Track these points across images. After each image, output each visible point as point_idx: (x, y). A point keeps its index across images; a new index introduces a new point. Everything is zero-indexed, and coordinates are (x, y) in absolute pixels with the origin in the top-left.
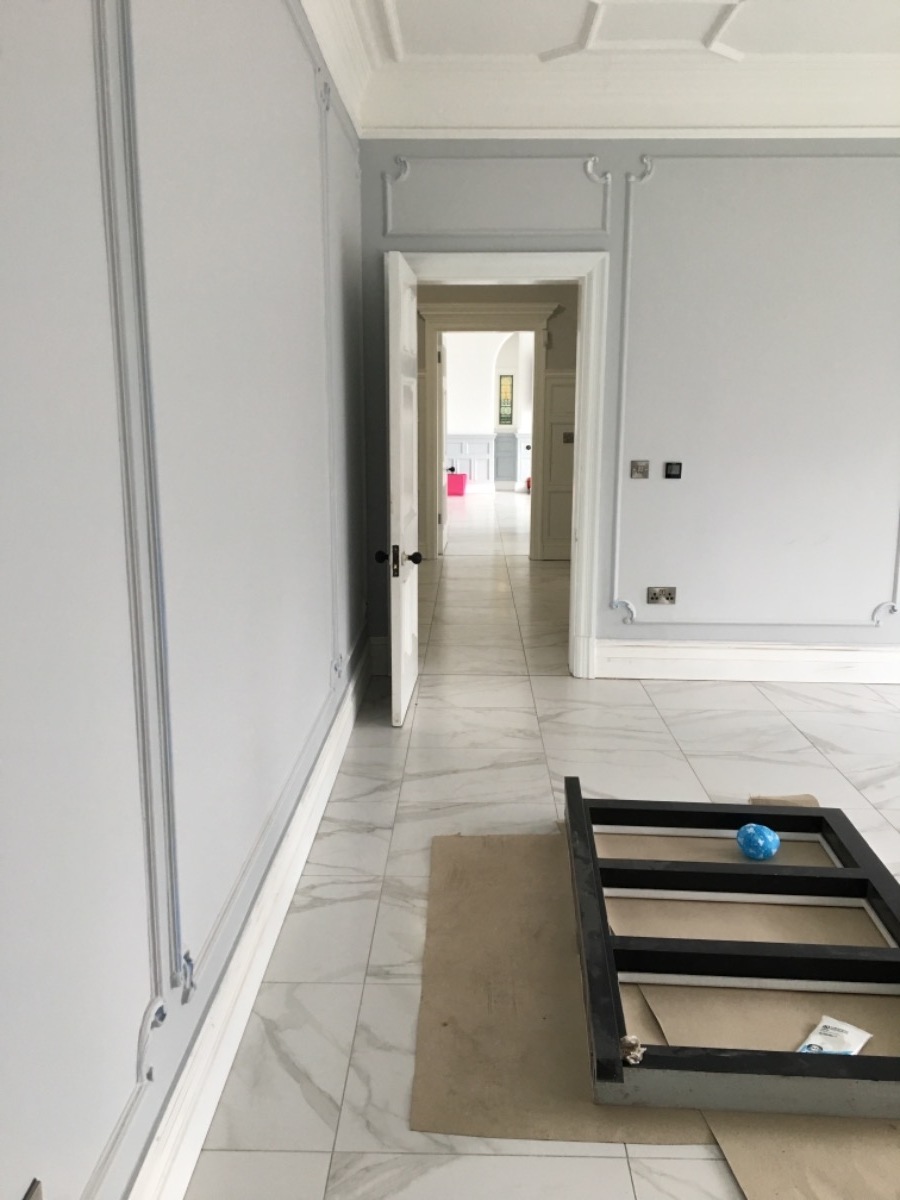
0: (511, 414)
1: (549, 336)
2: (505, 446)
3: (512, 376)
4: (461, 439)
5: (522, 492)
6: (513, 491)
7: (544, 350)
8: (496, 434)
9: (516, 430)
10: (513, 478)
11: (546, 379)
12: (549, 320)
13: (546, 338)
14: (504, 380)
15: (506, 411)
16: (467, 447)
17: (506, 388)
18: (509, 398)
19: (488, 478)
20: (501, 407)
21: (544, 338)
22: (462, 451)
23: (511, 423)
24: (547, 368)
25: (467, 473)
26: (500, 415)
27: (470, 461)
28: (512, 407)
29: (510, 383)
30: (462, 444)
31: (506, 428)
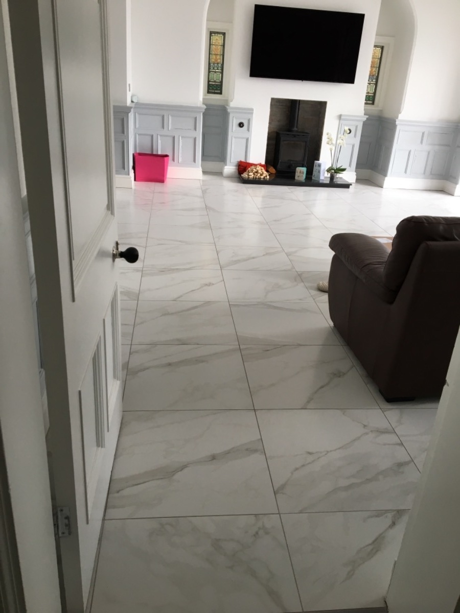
0: (221, 82)
3: (224, 34)
4: (161, 111)
5: (230, 177)
6: (221, 175)
8: (204, 106)
9: (227, 101)
10: (221, 158)
14: (214, 37)
15: (216, 77)
16: (170, 121)
17: (217, 49)
18: (220, 61)
19: (194, 161)
20: (209, 72)
22: (163, 126)
23: (221, 93)
25: (169, 153)
26: (209, 81)
27: (174, 138)
28: (222, 73)
29: (221, 42)
30: (163, 117)
31: (215, 98)
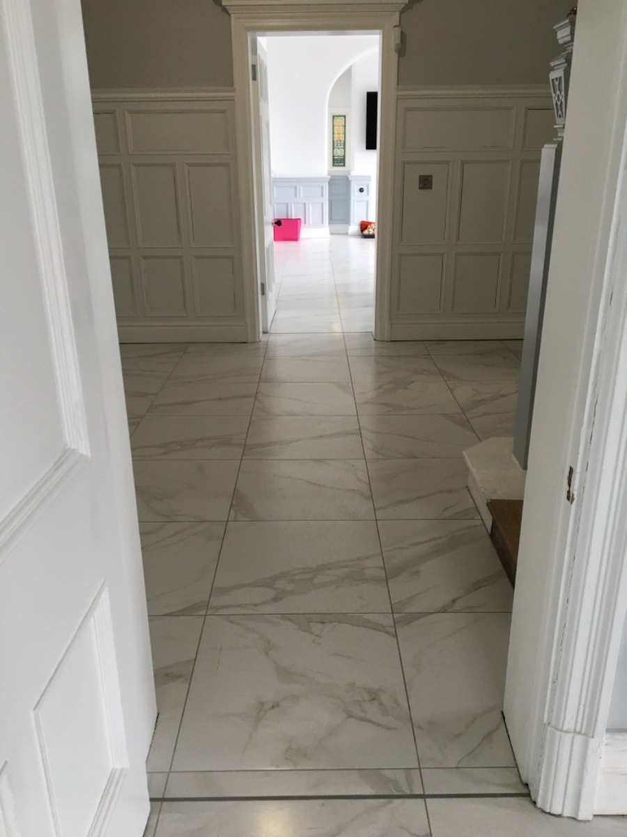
0: (344, 156)
1: (403, 36)
2: (339, 191)
3: (345, 117)
4: (293, 183)
5: (354, 235)
6: (346, 234)
7: (395, 56)
8: (329, 177)
9: (349, 172)
10: (347, 221)
11: (398, 98)
12: (401, 13)
13: (398, 41)
14: (340, 121)
15: (339, 152)
16: (301, 191)
17: (339, 129)
18: (342, 139)
20: (334, 148)
21: (395, 39)
22: (296, 196)
23: (344, 166)
24: (398, 84)
25: (302, 217)
26: (334, 156)
27: (305, 204)
28: (344, 148)
29: (343, 123)
30: (296, 188)
31: (339, 170)
